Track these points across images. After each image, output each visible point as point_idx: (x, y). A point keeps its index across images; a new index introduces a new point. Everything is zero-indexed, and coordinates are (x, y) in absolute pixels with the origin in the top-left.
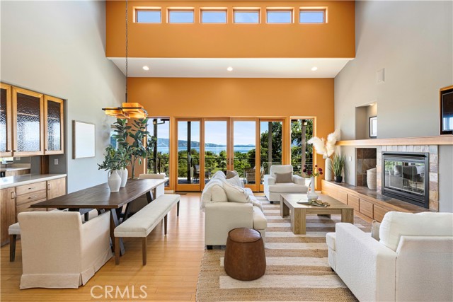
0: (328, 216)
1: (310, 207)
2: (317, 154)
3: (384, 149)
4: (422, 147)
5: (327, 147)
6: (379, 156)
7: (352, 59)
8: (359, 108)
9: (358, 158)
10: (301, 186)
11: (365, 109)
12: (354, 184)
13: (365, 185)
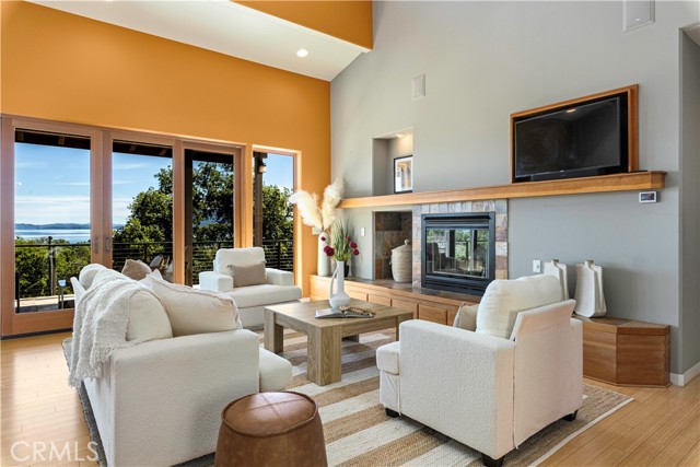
0: (354, 338)
1: (344, 322)
2: (304, 226)
3: (425, 210)
4: (485, 204)
5: (323, 212)
6: (417, 222)
7: (366, 50)
8: (378, 141)
9: (377, 229)
10: (289, 288)
11: (385, 144)
12: (371, 278)
13: (389, 276)
